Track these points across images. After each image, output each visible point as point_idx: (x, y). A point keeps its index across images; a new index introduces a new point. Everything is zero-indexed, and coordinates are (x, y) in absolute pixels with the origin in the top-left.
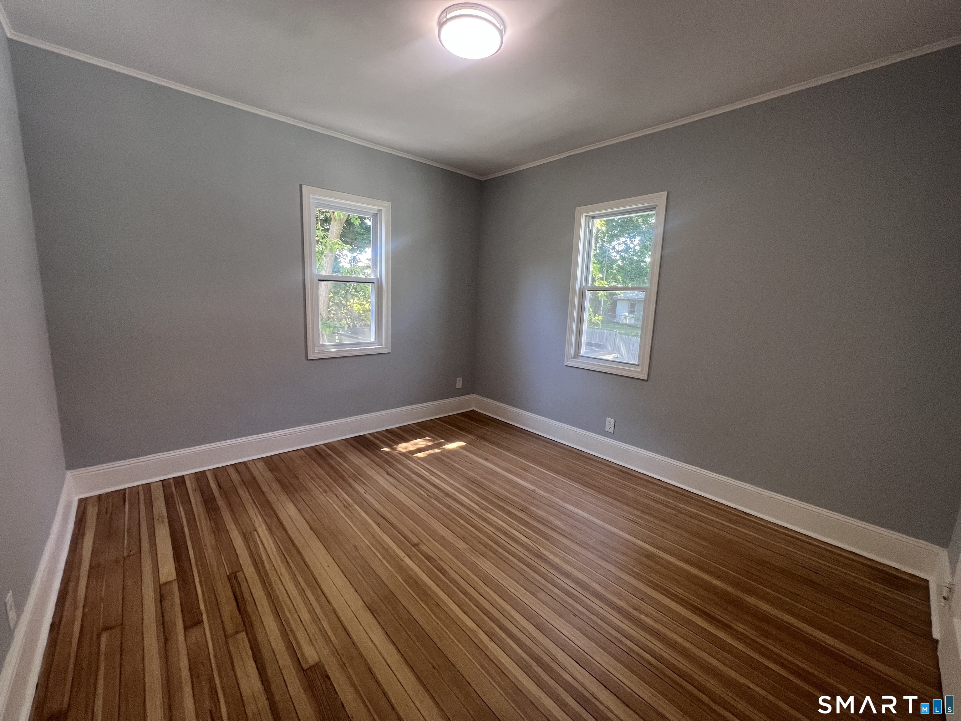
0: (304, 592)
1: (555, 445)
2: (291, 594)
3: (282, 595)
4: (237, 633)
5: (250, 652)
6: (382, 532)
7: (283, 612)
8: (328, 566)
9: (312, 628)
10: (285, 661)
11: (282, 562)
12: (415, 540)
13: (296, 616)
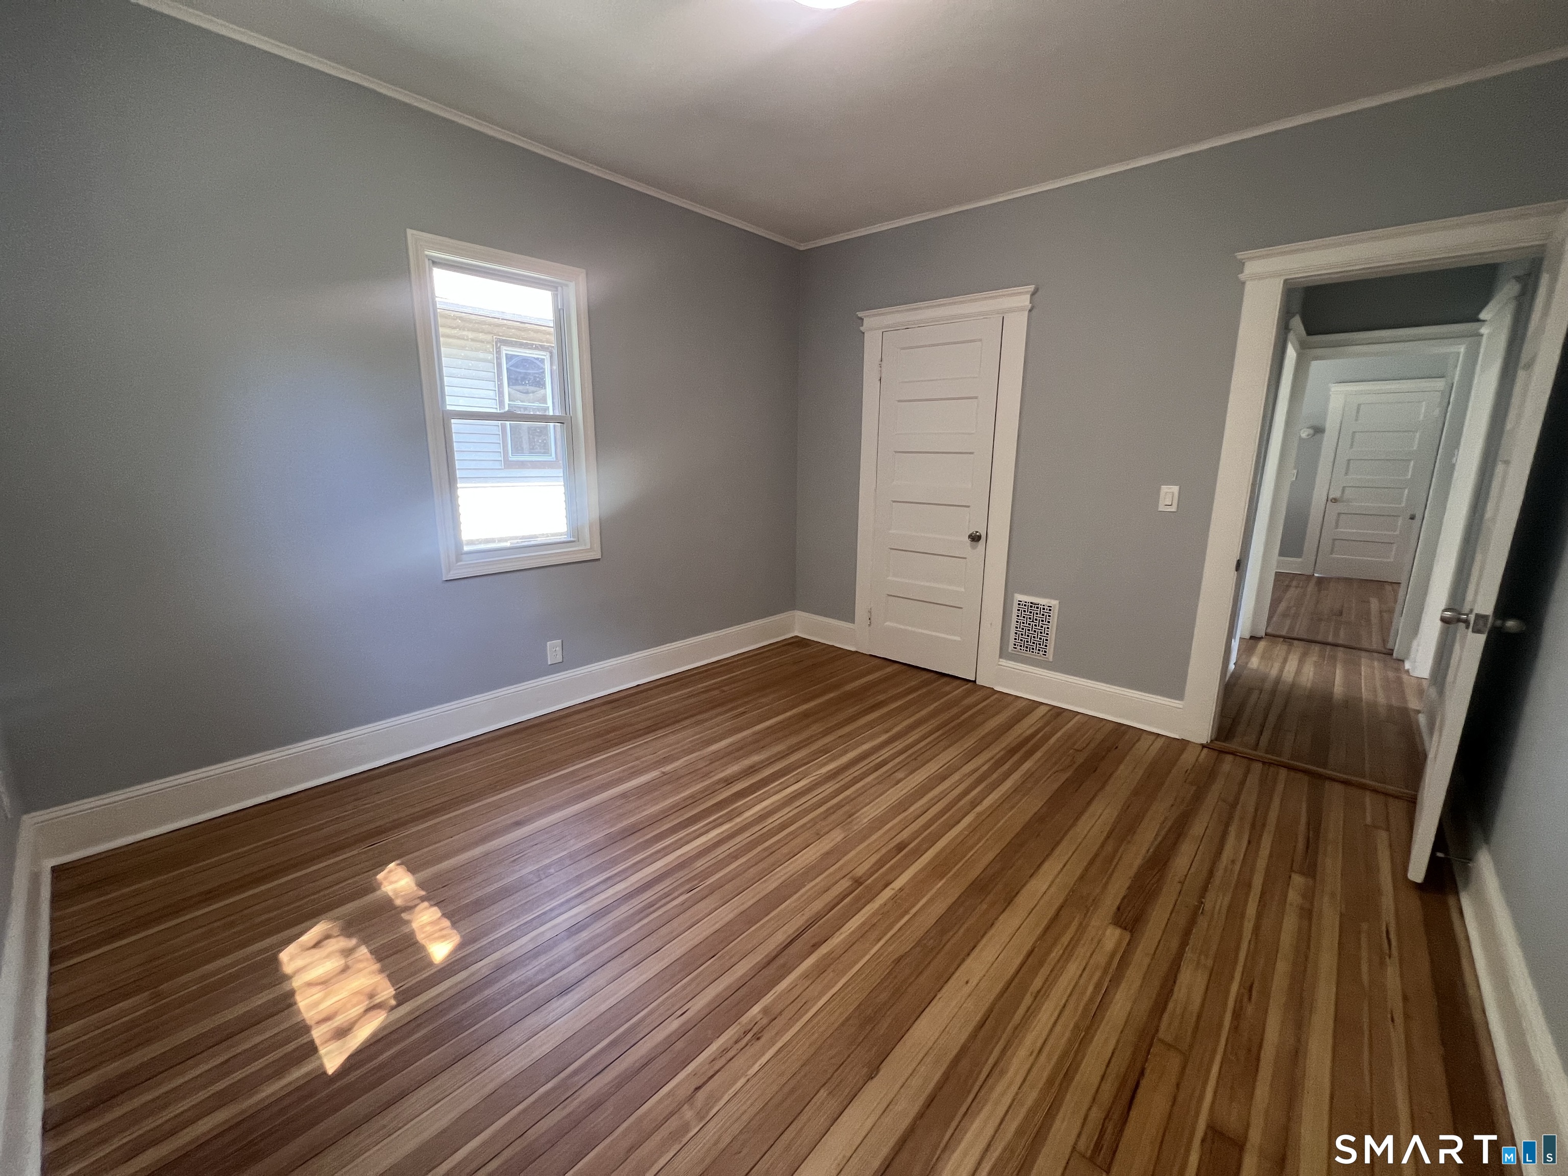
0: (1039, 992)
1: (477, 744)
2: (1051, 1016)
3: (1070, 1019)
4: (1169, 1046)
5: (1171, 1005)
6: (838, 933)
7: (1091, 1000)
8: (967, 982)
9: (1082, 951)
10: (1141, 958)
11: (1003, 1073)
12: (845, 884)
13: (1082, 981)
